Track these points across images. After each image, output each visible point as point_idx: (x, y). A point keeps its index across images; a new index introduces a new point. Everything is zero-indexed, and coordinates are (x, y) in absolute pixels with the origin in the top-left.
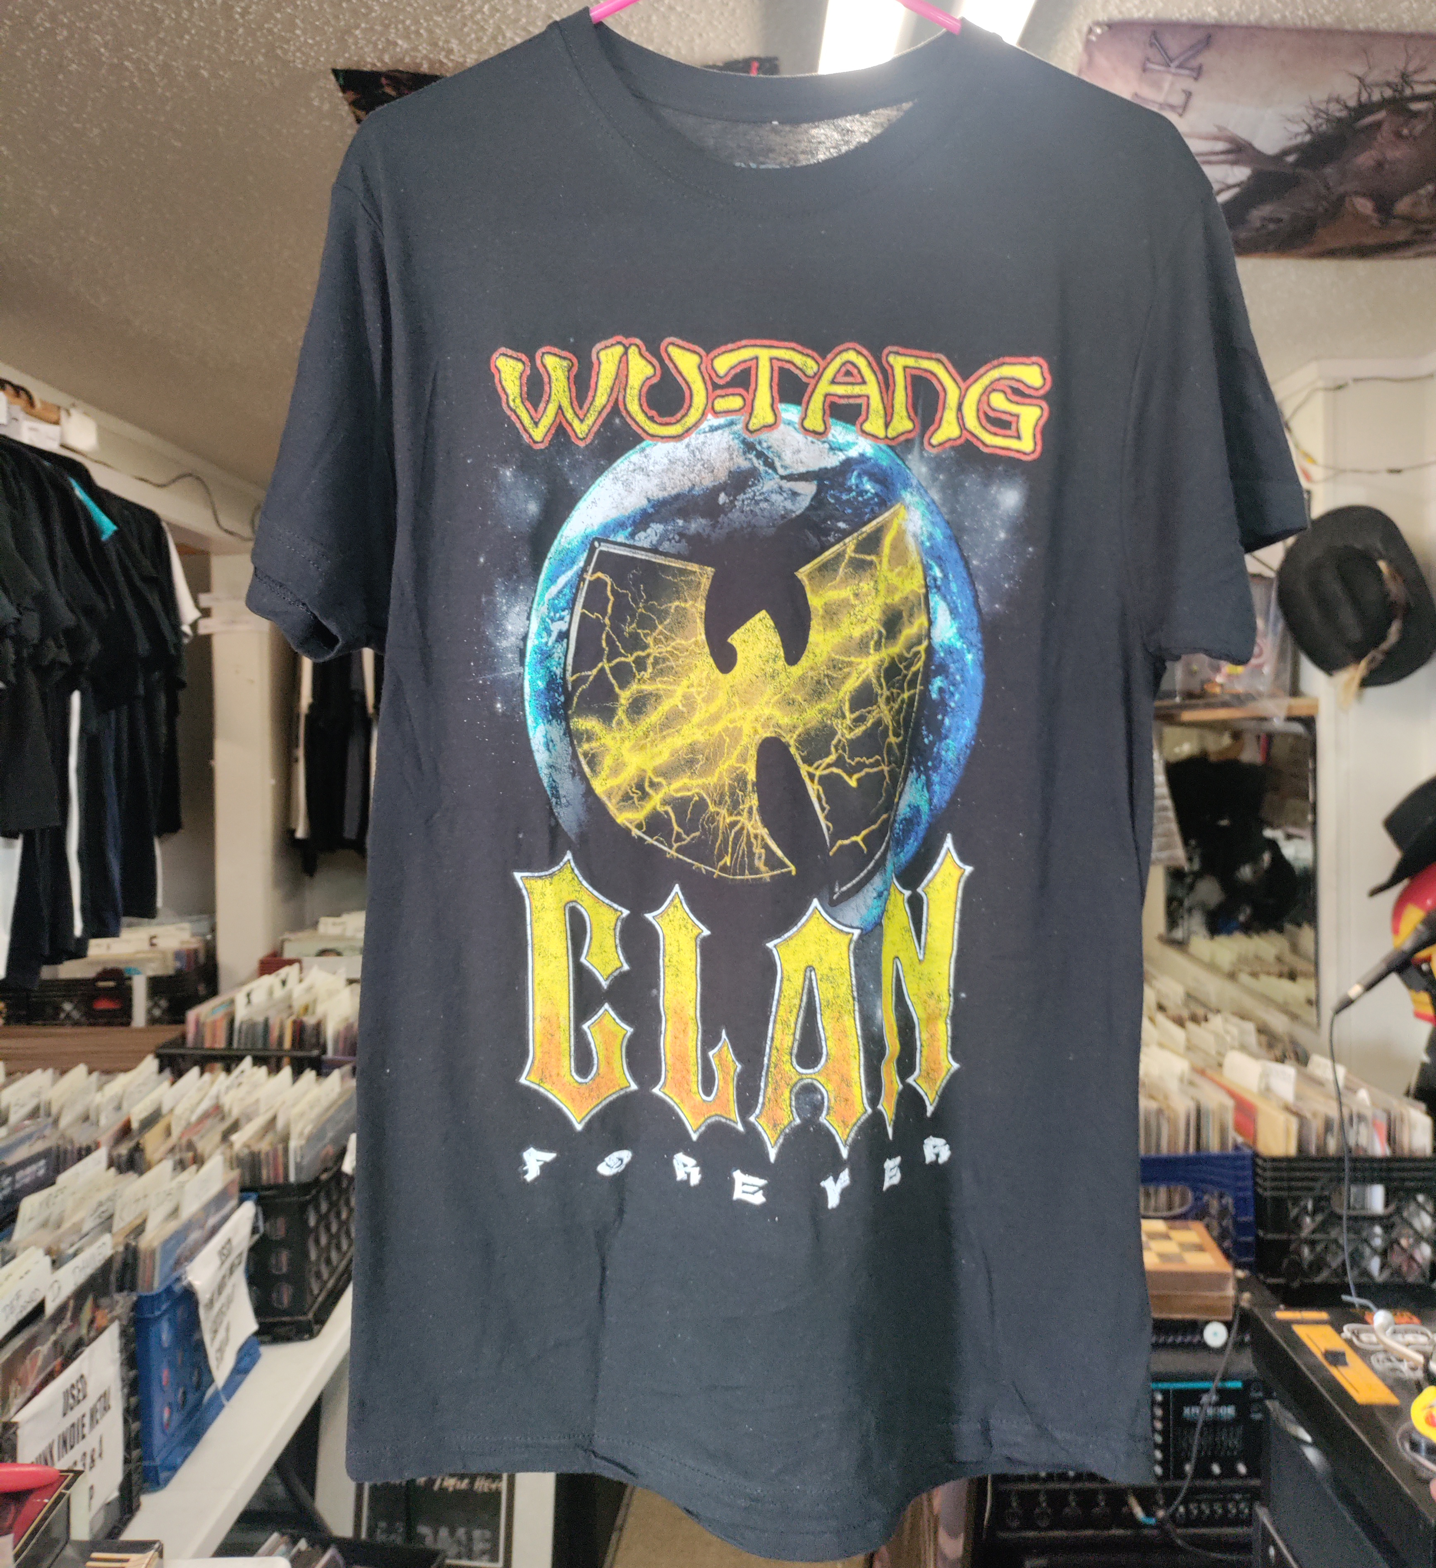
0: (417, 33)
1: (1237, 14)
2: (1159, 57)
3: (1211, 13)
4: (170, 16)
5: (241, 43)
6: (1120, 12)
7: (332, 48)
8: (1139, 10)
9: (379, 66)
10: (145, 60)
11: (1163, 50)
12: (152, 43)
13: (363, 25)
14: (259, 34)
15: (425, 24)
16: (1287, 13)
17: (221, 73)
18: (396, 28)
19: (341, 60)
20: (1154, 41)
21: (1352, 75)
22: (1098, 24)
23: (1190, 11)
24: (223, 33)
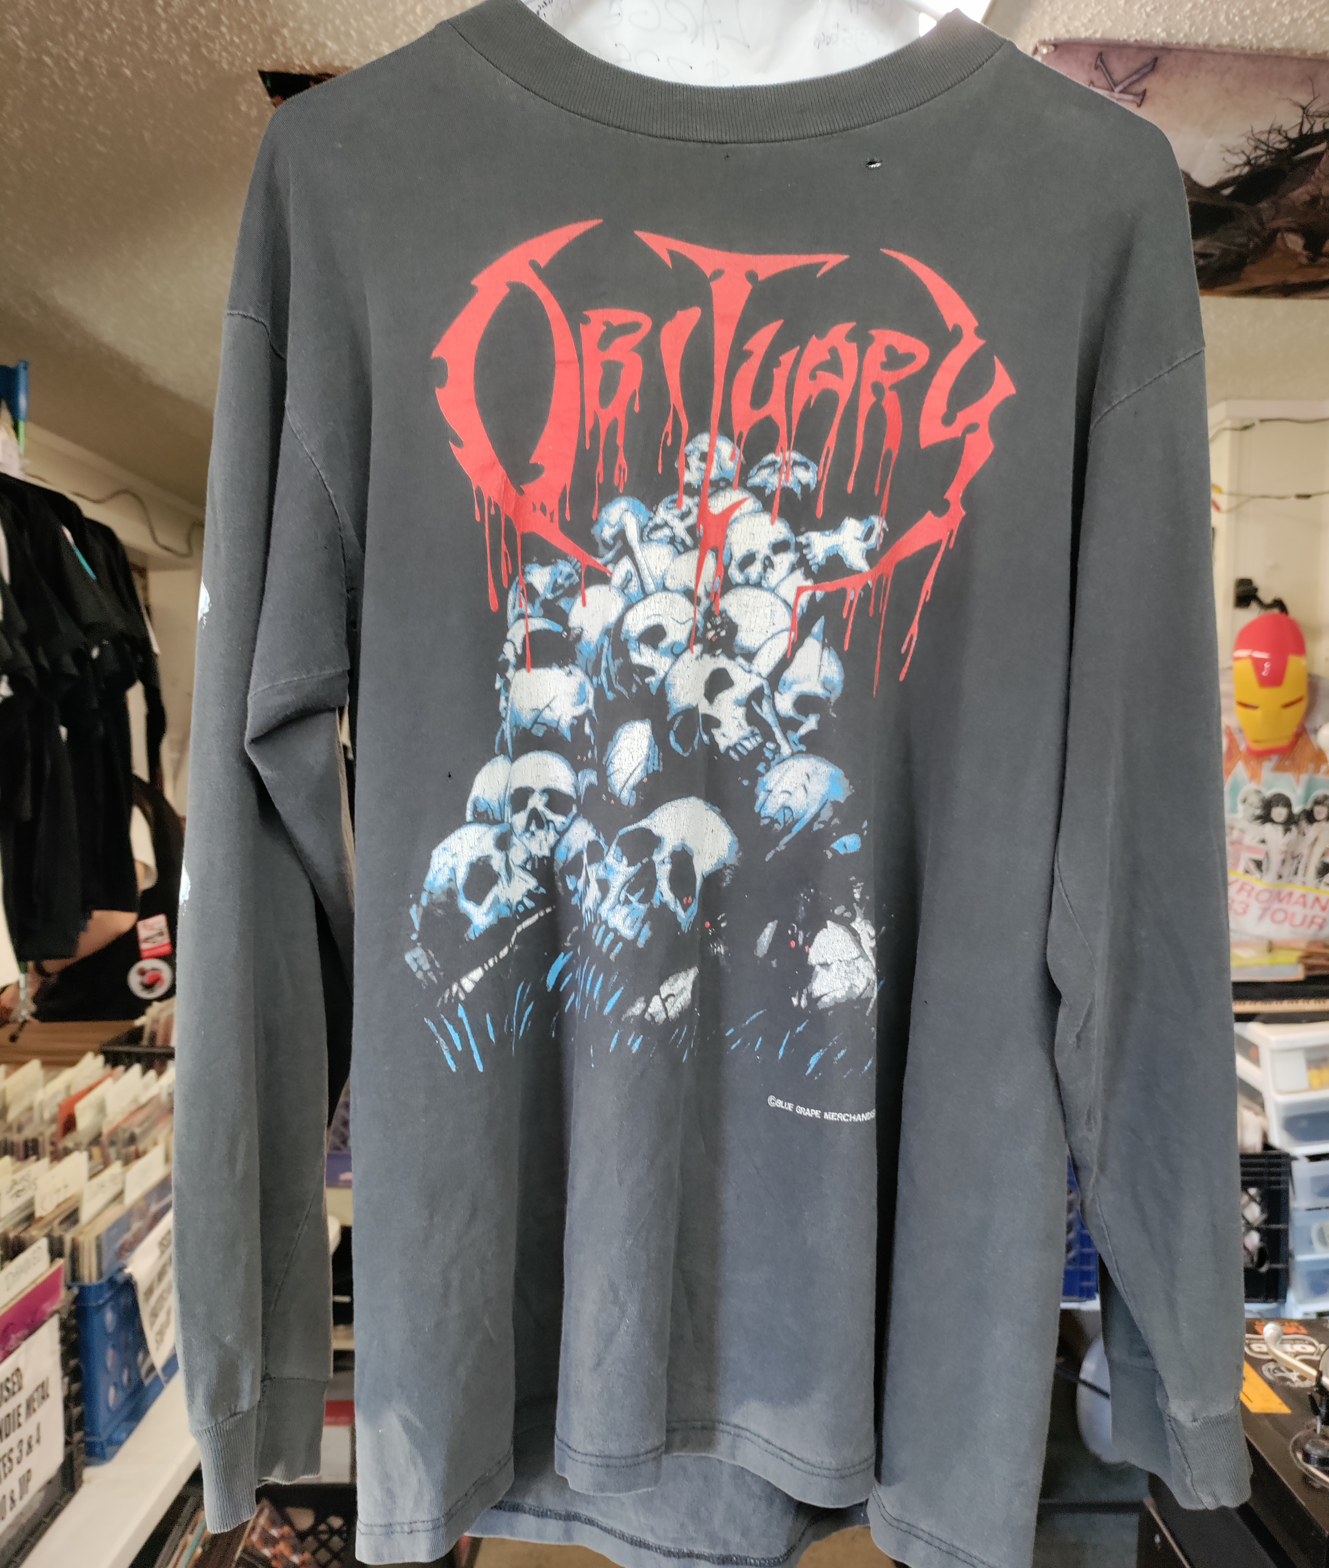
0: (348, 35)
1: (1185, 35)
2: (1103, 81)
3: (1159, 34)
4: (89, 9)
5: (165, 39)
6: (1068, 31)
7: (259, 48)
8: (1087, 30)
9: (308, 69)
10: (65, 55)
11: (1108, 73)
12: (72, 37)
13: (291, 24)
14: (183, 30)
15: (355, 24)
16: (1237, 37)
17: (145, 72)
18: (326, 29)
19: (269, 62)
20: (1099, 62)
21: (1296, 104)
22: (1044, 43)
23: (1138, 32)
24: (145, 28)
